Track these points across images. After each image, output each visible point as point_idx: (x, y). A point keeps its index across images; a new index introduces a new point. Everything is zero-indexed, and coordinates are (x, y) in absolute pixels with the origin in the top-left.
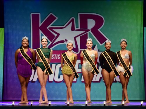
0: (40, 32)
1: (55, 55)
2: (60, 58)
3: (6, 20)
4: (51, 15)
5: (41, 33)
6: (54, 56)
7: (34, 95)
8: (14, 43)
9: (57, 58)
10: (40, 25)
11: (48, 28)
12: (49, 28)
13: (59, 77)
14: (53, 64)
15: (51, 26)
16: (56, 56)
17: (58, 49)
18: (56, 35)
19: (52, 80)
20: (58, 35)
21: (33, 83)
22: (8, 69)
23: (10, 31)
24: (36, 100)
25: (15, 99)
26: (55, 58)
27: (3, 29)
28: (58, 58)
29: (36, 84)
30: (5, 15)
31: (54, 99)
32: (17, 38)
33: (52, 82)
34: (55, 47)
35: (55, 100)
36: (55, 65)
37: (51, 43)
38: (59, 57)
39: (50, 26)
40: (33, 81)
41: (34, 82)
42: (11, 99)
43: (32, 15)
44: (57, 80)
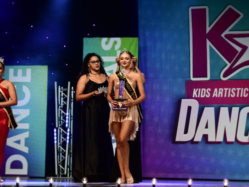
0: (209, 43)
1: (238, 89)
2: (247, 94)
3: (142, 22)
4: (230, 8)
5: (210, 46)
6: (236, 92)
7: (197, 169)
8: (158, 66)
9: (241, 96)
10: (208, 29)
11: (223, 35)
12: (226, 36)
13: (246, 135)
14: (233, 108)
15: (230, 31)
16: (240, 91)
17: (245, 77)
18: (239, 49)
19: (233, 140)
20: (244, 48)
21: (193, 145)
22: (147, 117)
23: (149, 44)
24: (200, 178)
25: (161, 175)
26: (238, 96)
27: (136, 39)
28: (245, 96)
29: (200, 147)
30: (140, 12)
31: (238, 177)
32: (163, 56)
33: (231, 143)
34: (237, 74)
35: (238, 179)
36: (238, 108)
37: (229, 65)
38: (246, 92)
39: (227, 32)
40: (195, 140)
41: (197, 142)
42: (151, 174)
43: (192, 10)
44: (242, 138)
